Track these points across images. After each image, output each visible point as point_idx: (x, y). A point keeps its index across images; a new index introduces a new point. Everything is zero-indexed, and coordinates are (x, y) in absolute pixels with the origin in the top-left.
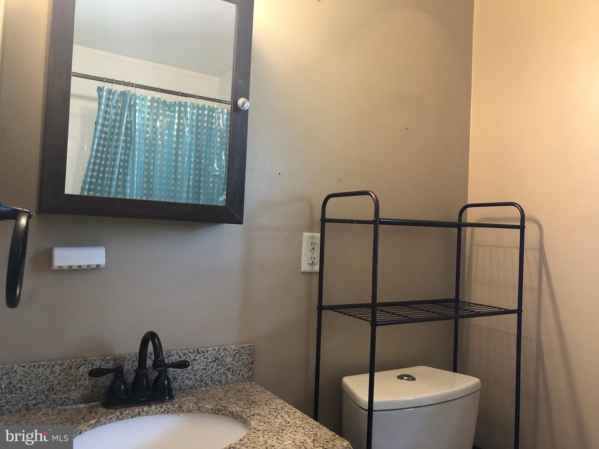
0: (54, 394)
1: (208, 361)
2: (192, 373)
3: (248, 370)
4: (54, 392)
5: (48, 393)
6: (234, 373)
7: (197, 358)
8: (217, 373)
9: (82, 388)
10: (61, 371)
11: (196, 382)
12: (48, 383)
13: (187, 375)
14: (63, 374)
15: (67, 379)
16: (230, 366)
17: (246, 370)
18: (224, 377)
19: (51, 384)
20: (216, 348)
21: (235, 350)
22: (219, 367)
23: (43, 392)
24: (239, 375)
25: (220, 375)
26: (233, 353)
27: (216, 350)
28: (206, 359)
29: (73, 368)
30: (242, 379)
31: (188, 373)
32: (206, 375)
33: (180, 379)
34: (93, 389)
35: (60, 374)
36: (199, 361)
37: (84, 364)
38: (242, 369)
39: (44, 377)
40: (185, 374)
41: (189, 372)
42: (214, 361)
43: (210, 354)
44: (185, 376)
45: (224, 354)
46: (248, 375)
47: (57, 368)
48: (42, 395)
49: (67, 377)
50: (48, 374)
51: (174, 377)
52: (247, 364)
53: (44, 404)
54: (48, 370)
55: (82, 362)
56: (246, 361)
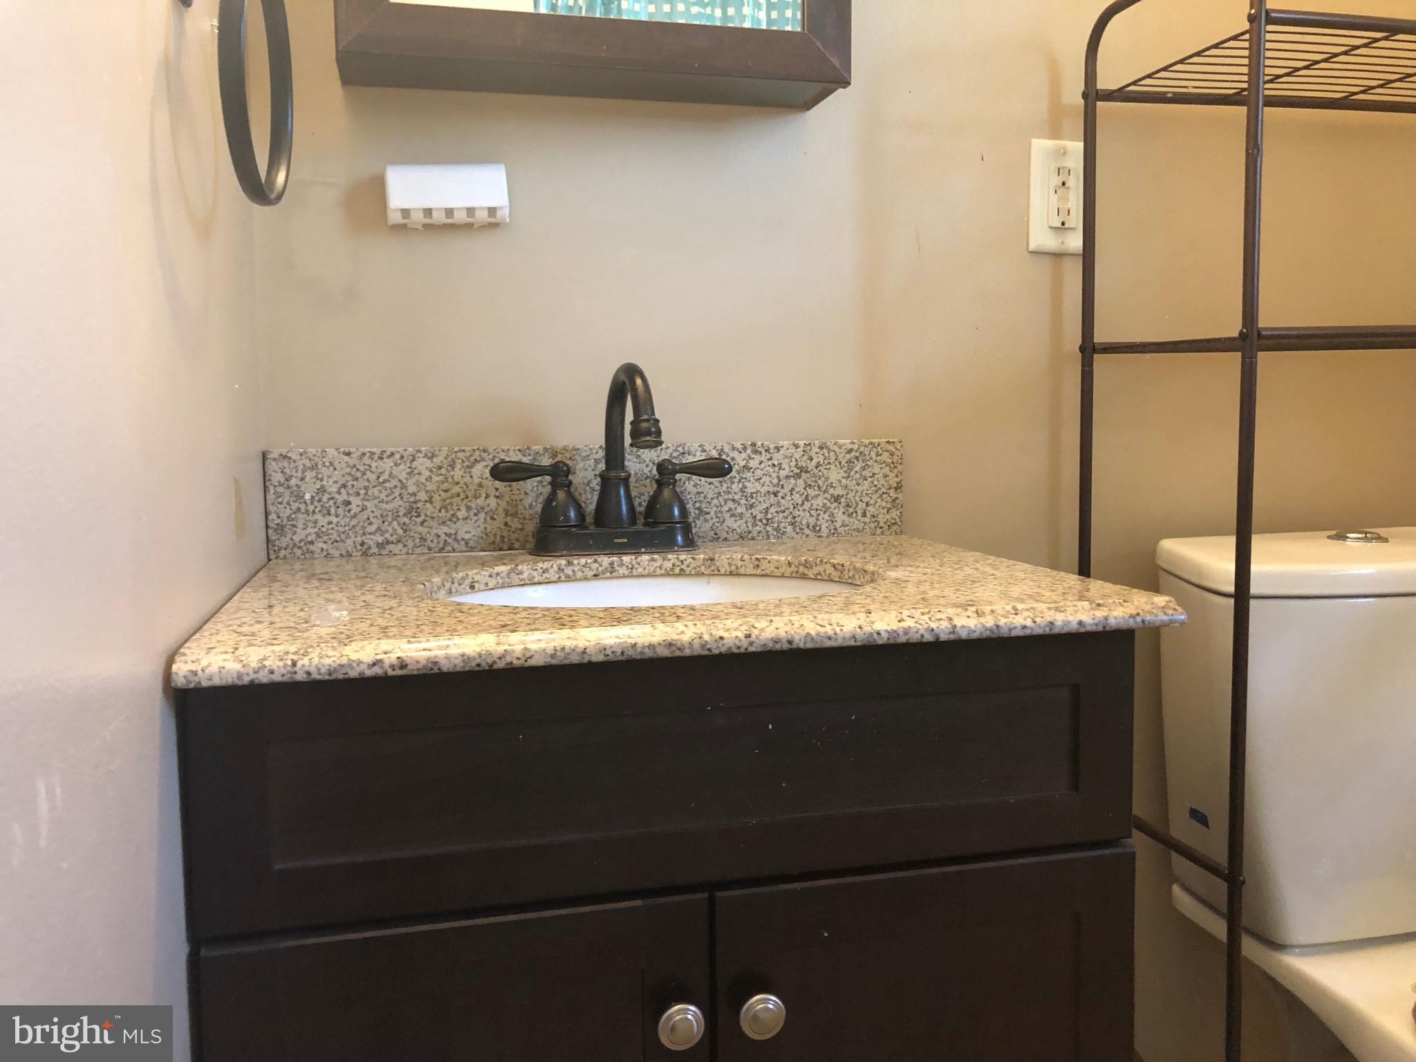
0: (422, 523)
1: (783, 473)
2: (743, 502)
3: (889, 506)
4: (419, 520)
5: (406, 520)
6: (851, 510)
7: (753, 464)
8: (807, 506)
9: (482, 515)
10: (431, 471)
11: (754, 525)
12: (406, 497)
13: (730, 504)
14: (435, 478)
15: (446, 491)
16: (839, 491)
17: (884, 504)
18: (826, 517)
19: (412, 499)
20: (801, 443)
21: (850, 451)
22: (811, 492)
23: (396, 518)
24: (864, 515)
25: (813, 512)
26: (844, 458)
27: (802, 449)
28: (776, 469)
29: (458, 466)
30: (873, 525)
31: (733, 500)
32: (779, 509)
33: (712, 513)
34: (509, 519)
35: (429, 479)
36: (759, 473)
37: (483, 460)
38: (872, 502)
39: (395, 482)
40: (726, 501)
41: (736, 497)
42: (798, 476)
43: (786, 457)
44: (725, 508)
45: (822, 458)
46: (888, 517)
47: (422, 464)
48: (395, 523)
49: (445, 486)
50: (403, 476)
51: (699, 509)
52: (884, 490)
53: (400, 546)
54: (402, 467)
55: (477, 453)
56: (882, 481)
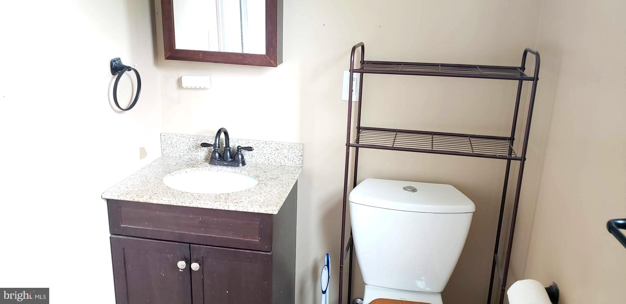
0: (191, 152)
1: (272, 150)
2: (263, 155)
3: (299, 160)
4: (191, 151)
5: (188, 151)
6: (289, 160)
7: (265, 147)
8: (278, 157)
9: (204, 152)
10: (193, 141)
11: (265, 160)
12: (188, 146)
13: (260, 155)
14: (194, 143)
15: (196, 146)
16: (286, 155)
17: (298, 159)
18: (283, 160)
19: (190, 147)
20: (277, 143)
21: (289, 146)
22: (280, 155)
23: (186, 150)
24: (293, 161)
25: (280, 159)
26: (288, 147)
27: (277, 144)
28: (271, 148)
29: (199, 141)
30: (295, 164)
32: (271, 158)
33: (255, 157)
34: (209, 153)
35: (193, 143)
36: (266, 149)
37: (204, 140)
38: (294, 158)
39: (186, 143)
42: (276, 150)
43: (273, 146)
44: (258, 156)
45: (282, 147)
46: (299, 162)
47: (191, 139)
48: (186, 151)
49: (196, 145)
50: (188, 142)
51: (252, 155)
52: (298, 156)
53: (187, 156)
54: (187, 140)
55: (203, 138)
56: (297, 154)
